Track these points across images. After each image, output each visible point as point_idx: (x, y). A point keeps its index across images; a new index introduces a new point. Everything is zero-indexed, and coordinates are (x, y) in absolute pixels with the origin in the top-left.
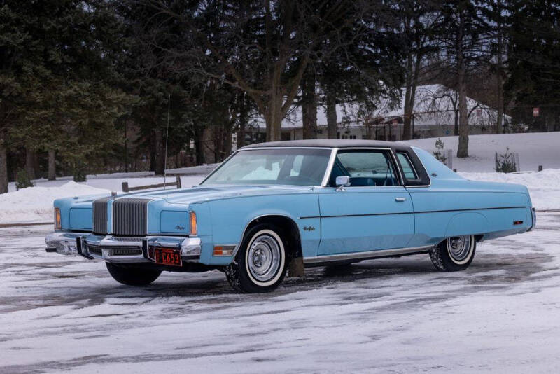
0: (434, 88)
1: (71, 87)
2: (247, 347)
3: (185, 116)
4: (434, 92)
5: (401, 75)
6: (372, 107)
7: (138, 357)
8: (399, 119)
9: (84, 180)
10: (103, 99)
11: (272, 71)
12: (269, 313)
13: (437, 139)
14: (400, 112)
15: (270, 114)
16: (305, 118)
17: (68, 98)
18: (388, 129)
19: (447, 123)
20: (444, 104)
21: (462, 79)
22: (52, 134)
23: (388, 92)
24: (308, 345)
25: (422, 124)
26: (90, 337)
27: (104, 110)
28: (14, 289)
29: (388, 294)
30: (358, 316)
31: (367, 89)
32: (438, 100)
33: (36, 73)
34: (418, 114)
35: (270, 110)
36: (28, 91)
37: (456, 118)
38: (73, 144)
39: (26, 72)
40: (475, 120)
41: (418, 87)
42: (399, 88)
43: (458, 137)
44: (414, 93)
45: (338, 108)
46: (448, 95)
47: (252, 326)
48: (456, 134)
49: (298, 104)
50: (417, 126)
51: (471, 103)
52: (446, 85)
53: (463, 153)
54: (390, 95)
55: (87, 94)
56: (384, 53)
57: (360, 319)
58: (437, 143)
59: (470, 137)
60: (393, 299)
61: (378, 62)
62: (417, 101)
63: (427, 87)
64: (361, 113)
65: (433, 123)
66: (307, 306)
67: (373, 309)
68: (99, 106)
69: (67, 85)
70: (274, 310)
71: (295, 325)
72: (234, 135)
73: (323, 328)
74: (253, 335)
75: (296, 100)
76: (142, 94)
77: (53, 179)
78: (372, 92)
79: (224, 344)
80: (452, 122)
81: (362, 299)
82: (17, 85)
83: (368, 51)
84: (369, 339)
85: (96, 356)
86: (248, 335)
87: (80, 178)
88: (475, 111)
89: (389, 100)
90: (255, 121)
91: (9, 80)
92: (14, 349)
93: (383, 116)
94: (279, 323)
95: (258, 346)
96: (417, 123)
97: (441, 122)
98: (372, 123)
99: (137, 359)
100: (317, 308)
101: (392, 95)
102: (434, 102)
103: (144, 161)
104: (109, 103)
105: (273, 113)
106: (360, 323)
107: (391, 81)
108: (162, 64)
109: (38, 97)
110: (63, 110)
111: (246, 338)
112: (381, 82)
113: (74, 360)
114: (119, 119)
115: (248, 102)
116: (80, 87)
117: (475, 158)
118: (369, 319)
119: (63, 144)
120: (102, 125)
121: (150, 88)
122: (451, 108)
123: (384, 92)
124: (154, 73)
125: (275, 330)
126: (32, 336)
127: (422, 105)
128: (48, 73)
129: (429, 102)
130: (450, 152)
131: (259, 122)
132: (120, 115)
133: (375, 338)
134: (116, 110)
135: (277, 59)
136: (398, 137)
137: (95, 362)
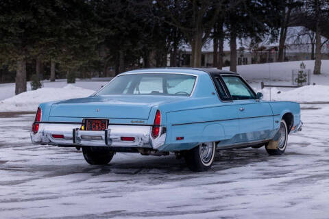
0: (299, 29)
1: (69, 24)
2: (213, 208)
3: (139, 43)
4: (299, 31)
5: (279, 21)
6: (259, 40)
7: (145, 213)
8: (275, 48)
9: (74, 82)
10: (89, 31)
11: (196, 16)
12: (218, 183)
13: (300, 62)
14: (277, 44)
15: (194, 44)
16: (215, 46)
17: (67, 30)
18: (268, 54)
19: (306, 51)
20: (305, 39)
21: (318, 23)
22: (56, 53)
23: (270, 31)
24: (251, 207)
25: (290, 51)
26: (110, 197)
27: (90, 39)
28: (50, 160)
29: (291, 172)
30: (277, 187)
31: (256, 29)
32: (301, 37)
33: (46, 13)
34: (288, 45)
35: (194, 41)
36: (41, 26)
37: (313, 48)
38: (69, 60)
39: (40, 13)
40: (325, 50)
41: (288, 28)
42: (277, 29)
43: (314, 61)
44: (286, 31)
45: (238, 40)
46: (308, 34)
47: (211, 192)
48: (313, 59)
49: (212, 37)
50: (288, 53)
51: (323, 39)
52: (306, 27)
53: (317, 72)
54: (272, 33)
55: (79, 28)
56: (268, 6)
57: (279, 189)
58: (301, 65)
59: (322, 61)
60: (296, 175)
61: (264, 11)
62: (287, 37)
63: (294, 28)
64: (252, 44)
65: (298, 51)
66: (242, 178)
67: (285, 183)
68: (86, 36)
69: (67, 22)
70: (221, 181)
71: (239, 192)
72: (169, 56)
73: (257, 195)
74: (214, 199)
75: (211, 35)
76: (113, 28)
77: (53, 81)
78: (259, 31)
79: (197, 205)
80: (310, 51)
81: (275, 175)
82: (34, 21)
83: (257, 4)
84: (289, 205)
85: (119, 211)
86: (211, 199)
87: (71, 81)
88: (325, 44)
89: (270, 36)
90: (184, 47)
91: (30, 18)
92: (65, 204)
93: (265, 46)
94: (227, 191)
95: (219, 207)
96: (287, 51)
97: (302, 51)
98: (258, 50)
99: (145, 214)
100: (249, 181)
101: (273, 33)
102: (298, 38)
103: (111, 70)
104: (92, 34)
105: (196, 43)
106: (279, 193)
107: (272, 24)
108: (126, 9)
109: (48, 29)
110: (63, 38)
111: (210, 201)
112: (266, 25)
113: (106, 213)
114: (98, 45)
115: (179, 35)
116: (75, 23)
117: (325, 75)
118: (285, 190)
119: (62, 60)
120: (88, 48)
121: (117, 24)
122: (310, 42)
123: (267, 31)
124: (120, 15)
125: (227, 196)
126: (73, 195)
127: (291, 39)
128: (55, 14)
129: (295, 38)
130: (309, 71)
131: (186, 48)
132: (99, 42)
133: (293, 204)
134: (97, 39)
135: (200, 8)
136: (275, 60)
137: (120, 215)
